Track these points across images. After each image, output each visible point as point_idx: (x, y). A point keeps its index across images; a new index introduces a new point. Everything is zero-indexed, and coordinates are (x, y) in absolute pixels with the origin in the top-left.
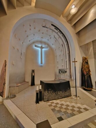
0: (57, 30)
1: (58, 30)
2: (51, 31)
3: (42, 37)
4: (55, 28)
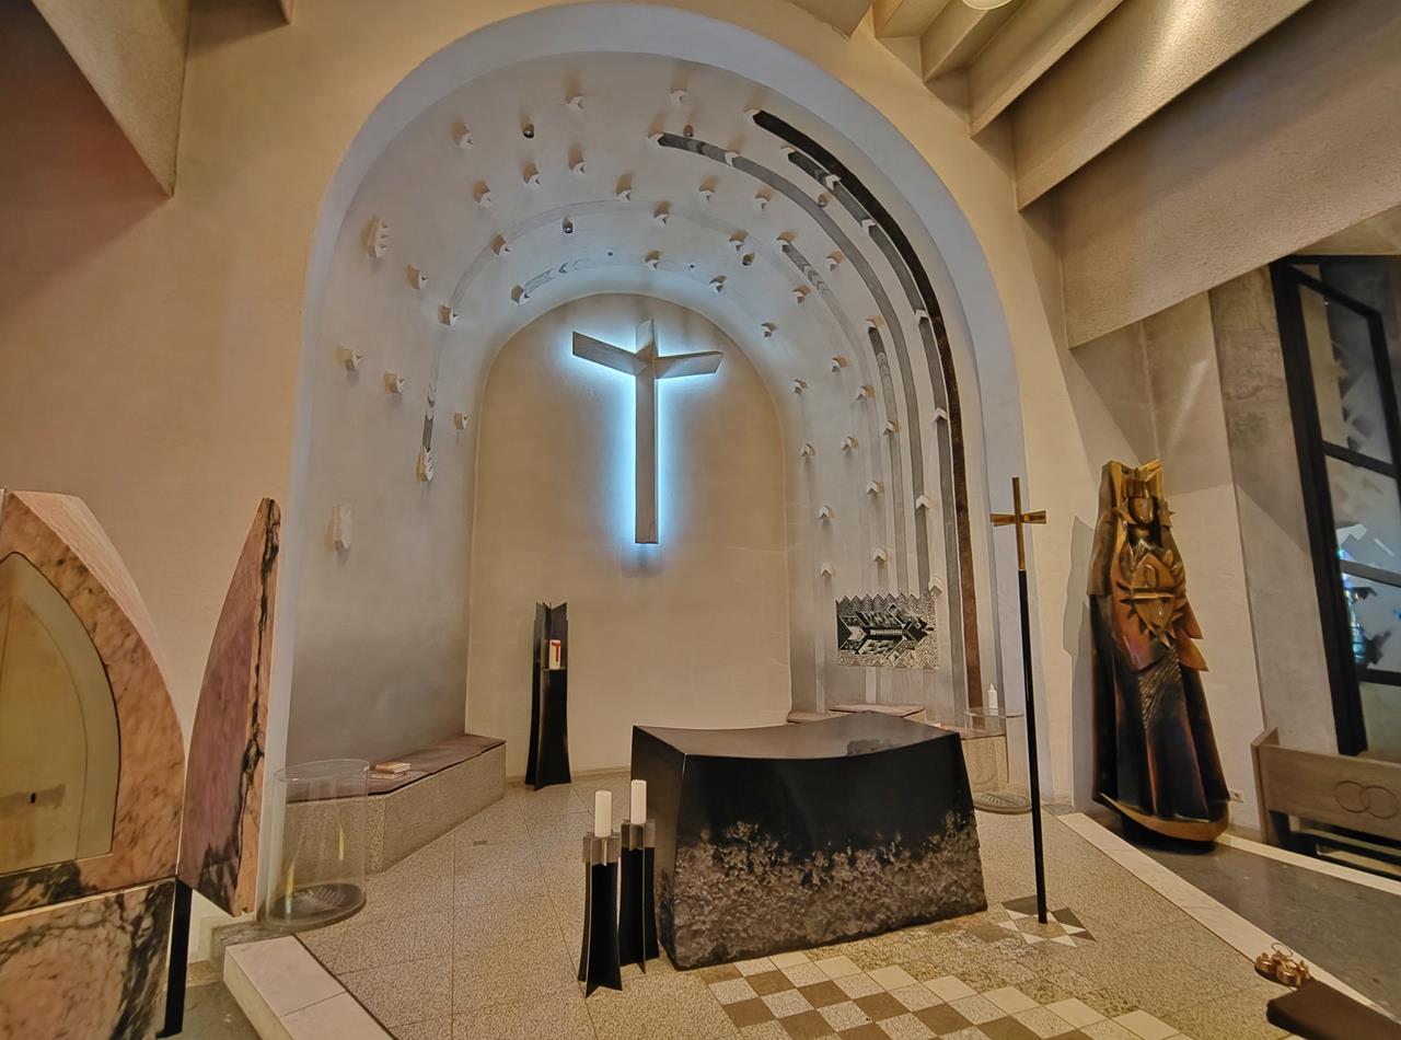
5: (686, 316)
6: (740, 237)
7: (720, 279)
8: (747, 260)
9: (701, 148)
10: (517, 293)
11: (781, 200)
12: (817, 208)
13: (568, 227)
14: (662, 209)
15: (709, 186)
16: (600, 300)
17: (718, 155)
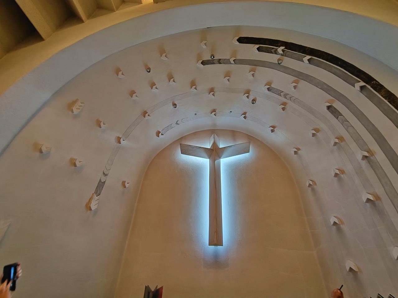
0: (276, 52)
1: (280, 50)
2: (248, 67)
3: (214, 111)
4: (257, 46)
5: (233, 133)
6: (248, 92)
7: (245, 113)
8: (254, 101)
9: (219, 61)
10: (158, 133)
11: (260, 70)
12: (278, 66)
13: (175, 105)
14: (212, 90)
15: (228, 75)
16: (197, 134)
17: (227, 62)
